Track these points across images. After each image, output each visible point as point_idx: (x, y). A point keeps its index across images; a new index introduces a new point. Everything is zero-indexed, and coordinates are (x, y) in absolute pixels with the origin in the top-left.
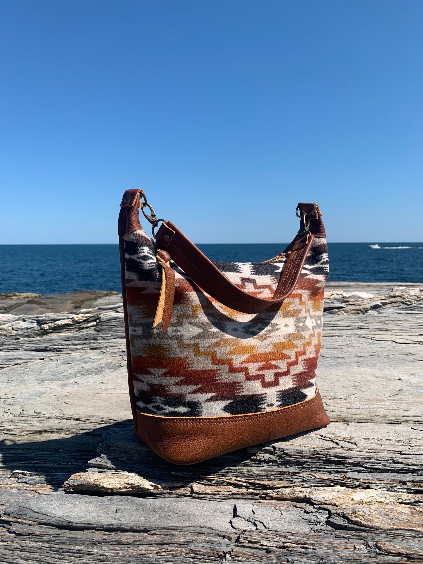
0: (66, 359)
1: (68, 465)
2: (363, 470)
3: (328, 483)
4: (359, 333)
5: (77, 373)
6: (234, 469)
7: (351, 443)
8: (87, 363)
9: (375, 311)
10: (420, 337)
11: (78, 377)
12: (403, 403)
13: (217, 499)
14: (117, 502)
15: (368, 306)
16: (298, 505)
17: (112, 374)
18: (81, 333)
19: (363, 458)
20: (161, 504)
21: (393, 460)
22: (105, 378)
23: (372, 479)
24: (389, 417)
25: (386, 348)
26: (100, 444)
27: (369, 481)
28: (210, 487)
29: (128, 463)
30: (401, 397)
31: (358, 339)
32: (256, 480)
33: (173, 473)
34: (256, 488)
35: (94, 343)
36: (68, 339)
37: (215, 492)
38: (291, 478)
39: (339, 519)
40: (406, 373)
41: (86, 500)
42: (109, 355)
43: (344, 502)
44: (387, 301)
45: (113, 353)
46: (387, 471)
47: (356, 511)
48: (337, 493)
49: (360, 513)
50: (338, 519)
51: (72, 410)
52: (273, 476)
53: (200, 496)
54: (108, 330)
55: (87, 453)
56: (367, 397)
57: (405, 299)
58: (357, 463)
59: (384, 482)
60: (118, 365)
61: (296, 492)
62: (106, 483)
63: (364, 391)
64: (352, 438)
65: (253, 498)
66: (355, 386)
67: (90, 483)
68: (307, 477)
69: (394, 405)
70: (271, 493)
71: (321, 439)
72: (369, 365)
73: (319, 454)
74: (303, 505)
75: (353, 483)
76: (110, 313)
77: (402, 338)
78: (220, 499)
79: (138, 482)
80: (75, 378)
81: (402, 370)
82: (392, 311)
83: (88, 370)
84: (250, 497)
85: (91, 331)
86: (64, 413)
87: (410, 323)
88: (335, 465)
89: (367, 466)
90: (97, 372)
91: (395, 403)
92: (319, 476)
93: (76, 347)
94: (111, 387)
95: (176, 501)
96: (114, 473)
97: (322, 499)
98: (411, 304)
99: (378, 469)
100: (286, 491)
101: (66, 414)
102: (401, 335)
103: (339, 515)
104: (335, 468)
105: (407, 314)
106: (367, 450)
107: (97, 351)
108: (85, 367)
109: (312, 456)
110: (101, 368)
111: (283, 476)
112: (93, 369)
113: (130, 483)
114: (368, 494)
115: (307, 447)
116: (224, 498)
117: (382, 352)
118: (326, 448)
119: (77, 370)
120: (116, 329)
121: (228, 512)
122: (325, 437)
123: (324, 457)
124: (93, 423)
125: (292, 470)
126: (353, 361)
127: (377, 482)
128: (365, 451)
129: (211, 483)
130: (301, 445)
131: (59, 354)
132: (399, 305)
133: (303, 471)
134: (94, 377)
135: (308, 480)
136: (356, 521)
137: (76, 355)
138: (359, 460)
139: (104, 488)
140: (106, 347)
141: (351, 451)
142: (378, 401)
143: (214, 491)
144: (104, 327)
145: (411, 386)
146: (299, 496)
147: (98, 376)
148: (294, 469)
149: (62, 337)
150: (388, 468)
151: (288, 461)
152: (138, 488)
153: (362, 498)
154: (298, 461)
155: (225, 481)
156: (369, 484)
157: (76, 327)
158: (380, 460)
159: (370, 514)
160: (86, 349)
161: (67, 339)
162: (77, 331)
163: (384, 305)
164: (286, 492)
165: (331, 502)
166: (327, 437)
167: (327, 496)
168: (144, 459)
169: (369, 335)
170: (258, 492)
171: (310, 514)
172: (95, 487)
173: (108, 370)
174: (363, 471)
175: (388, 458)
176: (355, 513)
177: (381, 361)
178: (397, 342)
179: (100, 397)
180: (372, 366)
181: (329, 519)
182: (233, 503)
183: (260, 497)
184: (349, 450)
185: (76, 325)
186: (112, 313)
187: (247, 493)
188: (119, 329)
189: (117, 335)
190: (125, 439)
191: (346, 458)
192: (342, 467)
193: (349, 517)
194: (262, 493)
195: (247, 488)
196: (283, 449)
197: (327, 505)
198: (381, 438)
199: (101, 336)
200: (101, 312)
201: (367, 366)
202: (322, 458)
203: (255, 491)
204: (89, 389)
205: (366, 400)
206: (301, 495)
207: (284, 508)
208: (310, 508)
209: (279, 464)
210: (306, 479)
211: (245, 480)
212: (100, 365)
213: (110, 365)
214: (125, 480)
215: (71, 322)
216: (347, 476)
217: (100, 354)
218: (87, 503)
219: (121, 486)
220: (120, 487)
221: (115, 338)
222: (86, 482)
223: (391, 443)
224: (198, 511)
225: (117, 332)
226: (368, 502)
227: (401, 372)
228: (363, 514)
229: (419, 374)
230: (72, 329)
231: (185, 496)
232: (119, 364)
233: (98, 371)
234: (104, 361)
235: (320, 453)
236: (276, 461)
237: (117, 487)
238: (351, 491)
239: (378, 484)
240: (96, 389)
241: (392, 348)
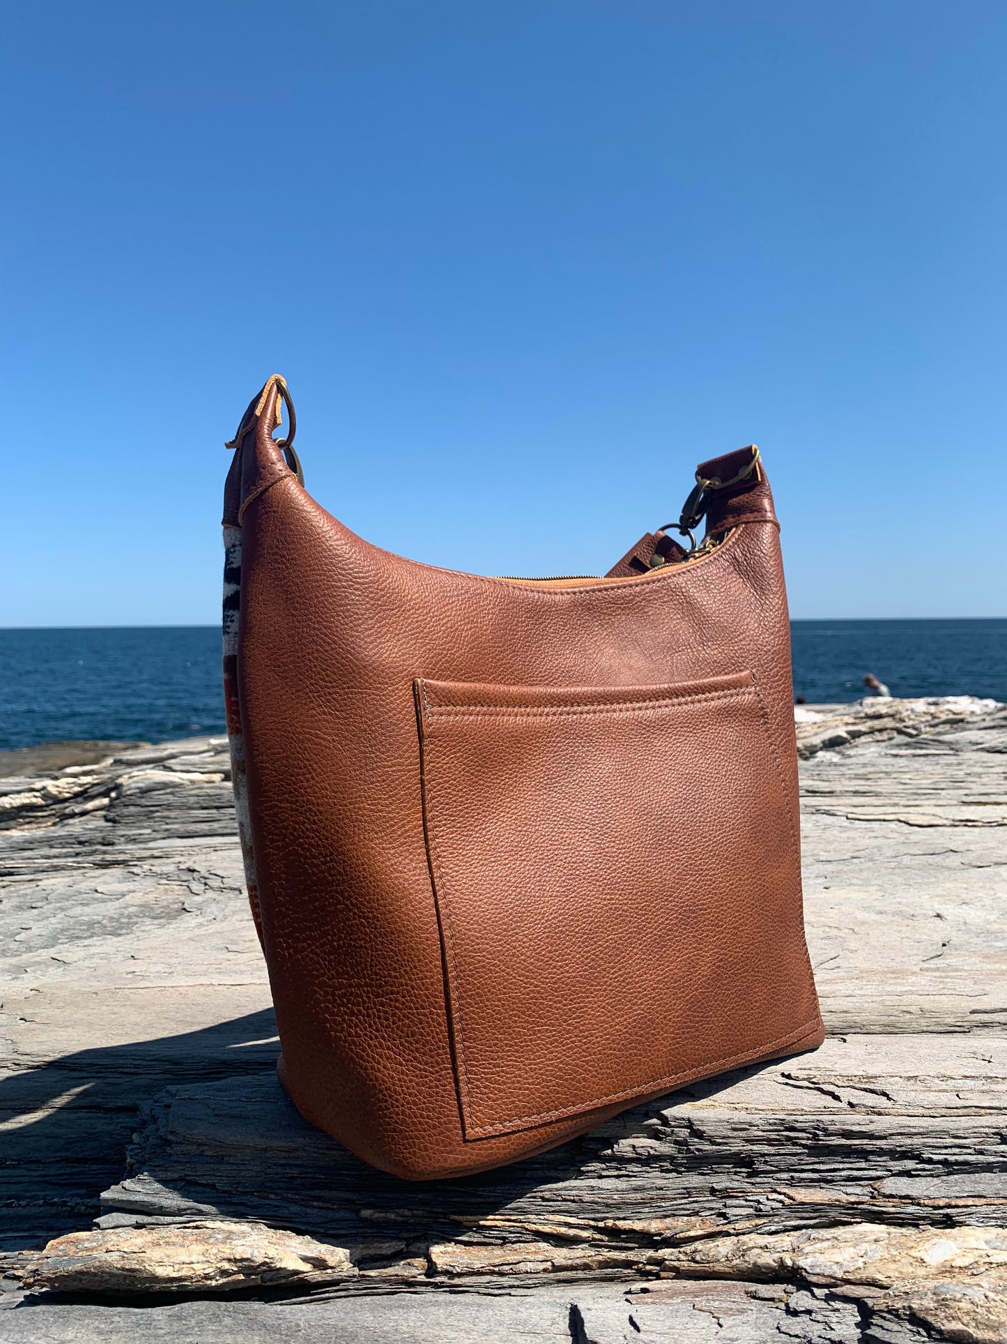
0: (26, 895)
1: (35, 1205)
2: (924, 1170)
3: (833, 1214)
4: (814, 803)
5: (58, 933)
6: (550, 1190)
7: (872, 1091)
8: (87, 905)
9: (833, 754)
10: (964, 808)
11: (62, 943)
12: (961, 977)
13: (511, 1287)
14: (199, 1323)
15: (817, 741)
16: (764, 1290)
17: (160, 932)
18: (67, 828)
19: (920, 1134)
20: (343, 1320)
21: (1000, 1134)
22: (142, 945)
23: (953, 1194)
24: (937, 1015)
25: (887, 838)
26: (135, 1136)
27: (947, 1200)
28: (483, 1252)
29: (225, 1192)
30: (953, 961)
31: (814, 817)
32: (619, 1219)
33: (366, 1213)
34: (620, 1244)
35: (105, 853)
36: (31, 846)
37: (502, 1265)
38: (720, 1205)
39: (899, 1328)
40: (949, 900)
41: (97, 1323)
42: (149, 882)
43: (901, 1273)
44: (863, 728)
45: (161, 875)
46: (989, 1168)
47: (947, 1300)
48: (874, 1246)
49: (961, 1305)
50: (896, 1328)
51: (45, 1038)
52: (668, 1204)
53: (456, 1281)
54: (142, 818)
55: (94, 1167)
56: (866, 966)
57: (904, 721)
58: (903, 1149)
59: (989, 1201)
60: (176, 906)
61: (750, 1249)
62: (161, 1263)
63: (856, 951)
64: (872, 1078)
65: (620, 1278)
66: (829, 938)
67: (111, 1265)
68: (768, 1199)
69: (940, 982)
70: (673, 1258)
71: (787, 1084)
72: (854, 881)
73: (793, 1129)
74: (776, 1290)
75: (901, 1210)
76: (148, 771)
77: (921, 812)
78: (518, 1287)
79: (263, 1252)
80: (53, 946)
81: (939, 891)
82: (874, 752)
83: (90, 925)
84: (608, 1274)
85: (94, 822)
86: (21, 1050)
87: (929, 776)
88: (840, 1159)
89: (935, 1157)
90: (116, 929)
91: (940, 977)
92: (802, 1195)
93: (55, 861)
94: (160, 968)
95: (390, 1308)
96: (185, 1228)
97: (835, 1268)
98: (917, 735)
99: (966, 1163)
100: (720, 1249)
101: (28, 1051)
102: (917, 806)
103: (898, 1316)
104: (843, 1169)
105: (915, 756)
106: (921, 1111)
107: (117, 871)
108: (81, 915)
109: (773, 1136)
110: (129, 917)
111: (696, 1202)
112: (104, 922)
113: (238, 1257)
114: (964, 1241)
115: (753, 1111)
116: (530, 1282)
117: (879, 848)
118: (808, 1109)
119: (60, 926)
120: (166, 813)
121: (554, 1329)
122: (797, 1079)
123: (808, 1139)
124: (111, 1075)
125: (721, 1182)
126: (811, 873)
127: (970, 1201)
128: (916, 1112)
129: (485, 1237)
130: (737, 1106)
131: (5, 883)
132: (891, 736)
133: (753, 1184)
134: (109, 942)
135: (772, 1209)
136: (953, 1331)
137: (55, 883)
138: (908, 1141)
139: (155, 1279)
140: (139, 859)
141: (880, 1114)
142: (899, 973)
143: (497, 1261)
144: (132, 809)
145: (969, 931)
146: (760, 1261)
147: (120, 939)
148: (724, 1177)
149: (13, 840)
150: (992, 1159)
151: (706, 1157)
152: (265, 1271)
153: (949, 1257)
154: (737, 1154)
155: (527, 1230)
156: (949, 1211)
157: (53, 812)
158: (966, 1138)
159: (988, 1305)
160: (84, 867)
161: (27, 845)
162: (54, 824)
163: (854, 737)
164: (719, 1252)
165: (863, 1275)
166: (804, 1079)
167: (847, 1256)
168: (277, 1174)
169: (840, 808)
170: (631, 1256)
171: (805, 1318)
172: (125, 1277)
173: (148, 921)
174: (924, 1173)
175: (987, 1130)
176: (947, 1306)
177: (883, 871)
178: (911, 822)
179: (128, 999)
180: (862, 885)
181: (868, 1332)
182: (561, 1297)
183: (639, 1271)
184: (874, 1112)
185: (53, 807)
186: (153, 771)
187: (600, 1262)
188: (172, 814)
189: (167, 830)
190: (216, 1115)
191: (871, 1136)
192: (863, 1165)
193: (930, 1319)
194: (643, 1259)
195: (594, 1244)
196: (689, 1120)
197: (852, 1287)
198: (948, 1073)
199: (123, 833)
200: (120, 770)
201: (850, 885)
202: (804, 1142)
203: (621, 1256)
204: (95, 977)
205: (866, 972)
206: (768, 1259)
207: (724, 1305)
208: (801, 1299)
209: (681, 1165)
210: (768, 1208)
211: (585, 1222)
212: (124, 908)
213: (152, 909)
214: (221, 1247)
215: (40, 800)
216: (883, 1191)
217: (125, 880)
218: (100, 1333)
219: (211, 1270)
220: (206, 1272)
221: (164, 838)
222: (98, 1264)
223: (978, 1084)
224: (463, 1334)
225: (168, 821)
226: (966, 1267)
227: (938, 896)
228: (970, 1306)
229: (981, 900)
230: (41, 820)
231: (410, 1284)
232: (180, 905)
233: (119, 927)
234: (137, 898)
235: (798, 1125)
236: (672, 1159)
237: (198, 1273)
238: (914, 1237)
239: (973, 1209)
240: (117, 975)
241: (902, 839)
